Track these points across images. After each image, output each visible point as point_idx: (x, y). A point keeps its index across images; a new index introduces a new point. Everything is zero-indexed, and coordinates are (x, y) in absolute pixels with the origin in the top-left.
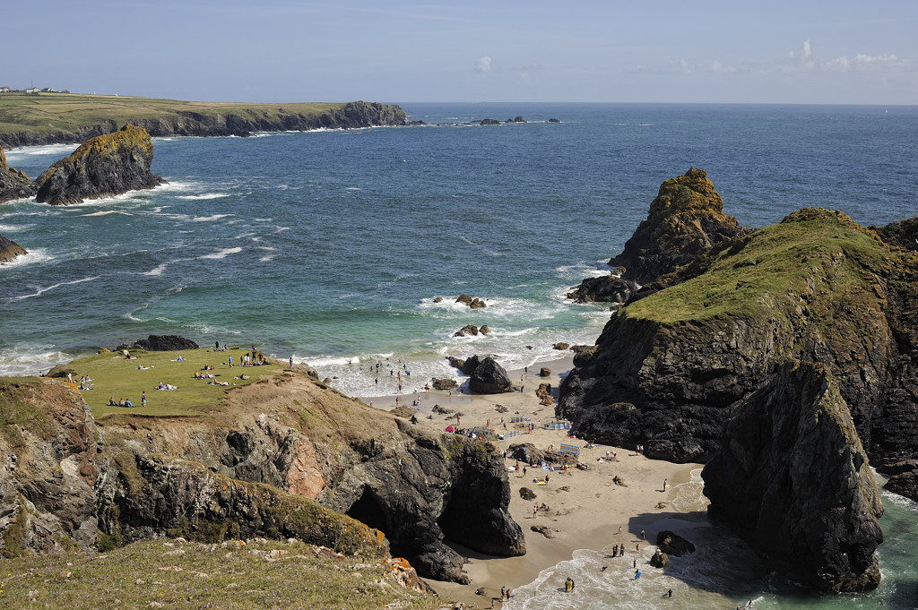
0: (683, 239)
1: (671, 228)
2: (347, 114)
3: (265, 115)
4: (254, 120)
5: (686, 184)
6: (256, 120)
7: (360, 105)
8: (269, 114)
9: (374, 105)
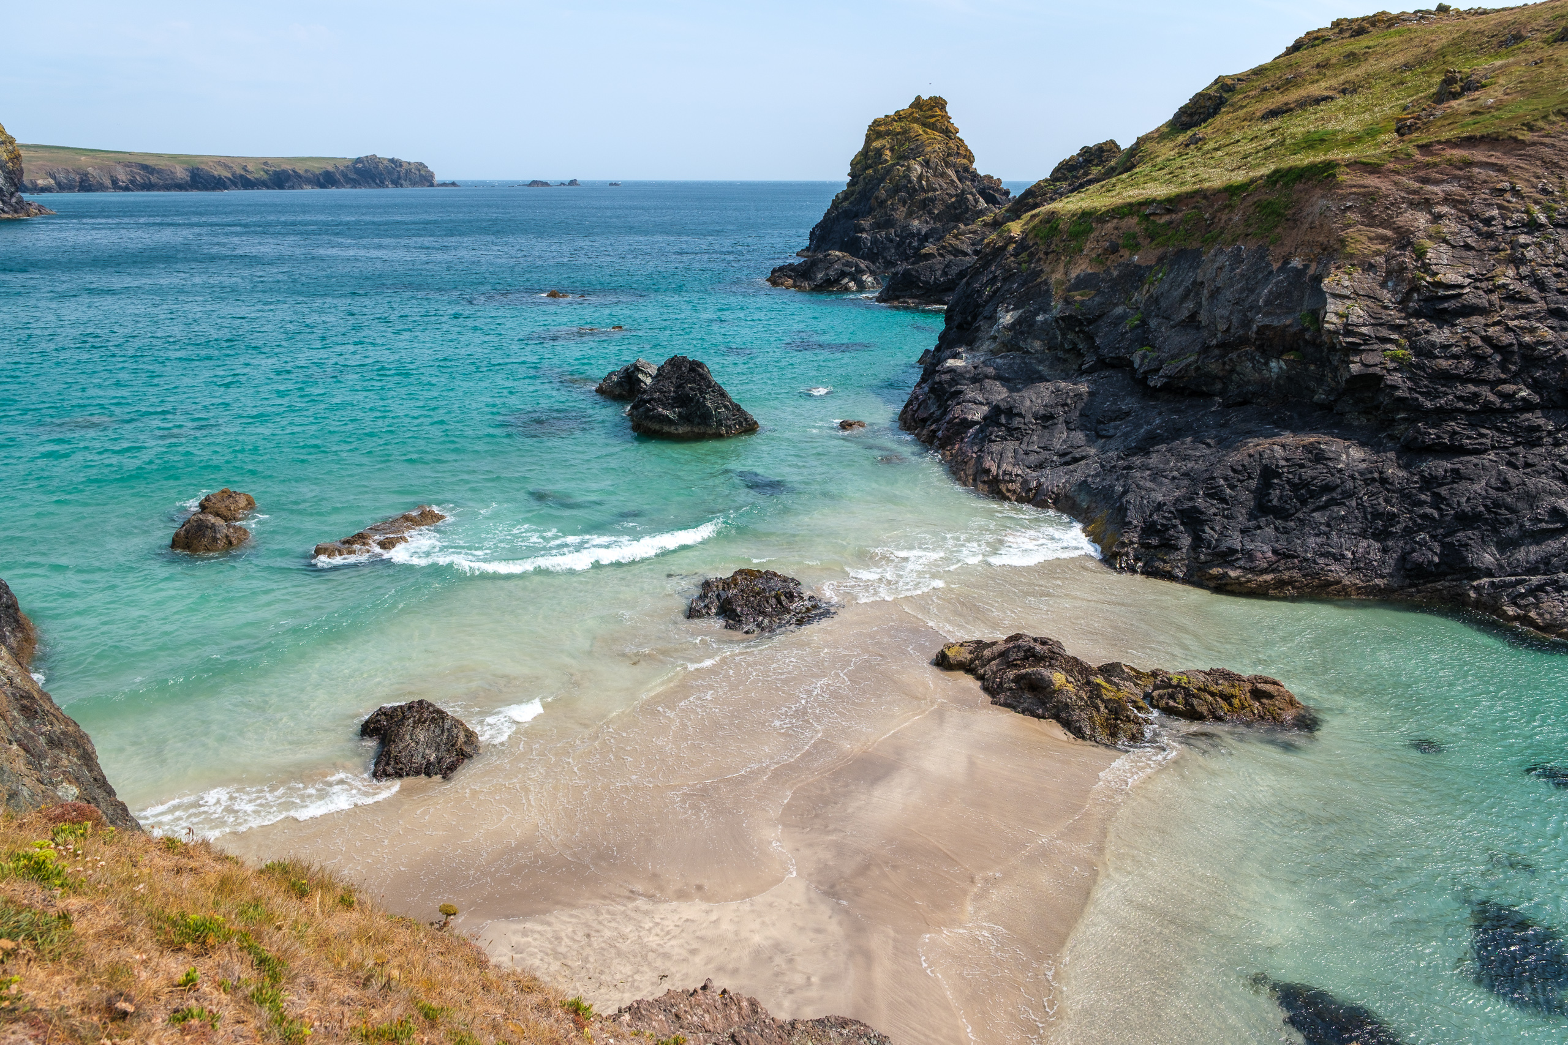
0: (932, 200)
1: (910, 182)
2: (357, 171)
3: (245, 168)
4: (229, 175)
5: (916, 120)
6: (233, 175)
7: (373, 160)
8: (249, 168)
9: (392, 161)
